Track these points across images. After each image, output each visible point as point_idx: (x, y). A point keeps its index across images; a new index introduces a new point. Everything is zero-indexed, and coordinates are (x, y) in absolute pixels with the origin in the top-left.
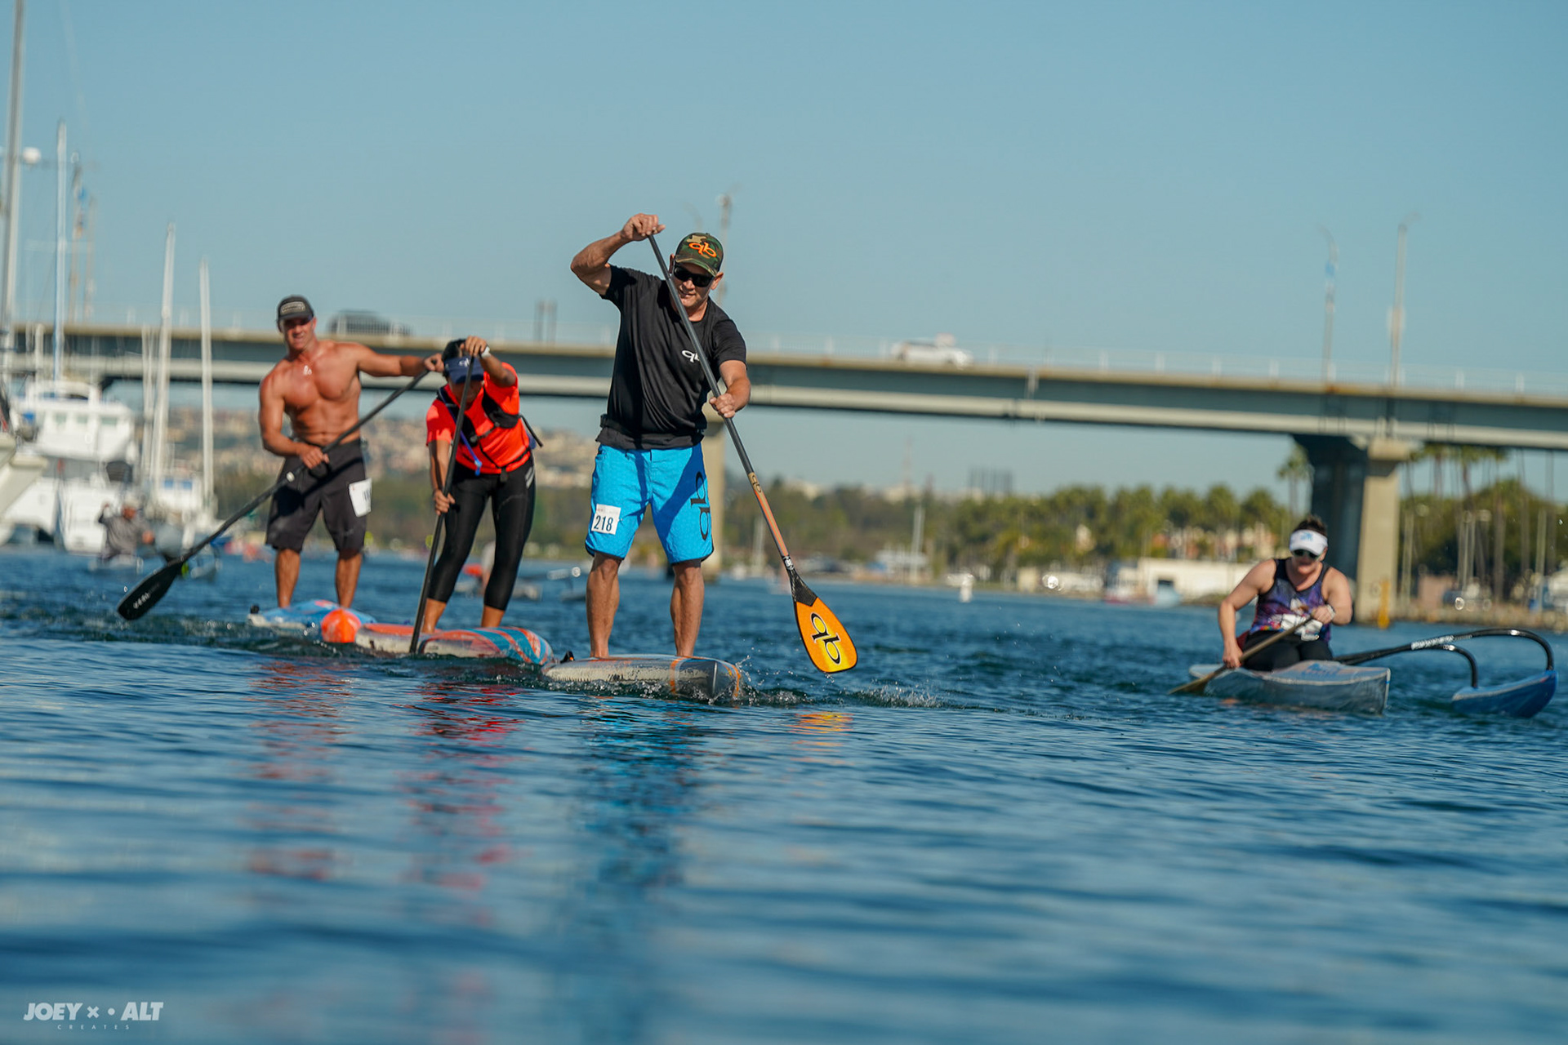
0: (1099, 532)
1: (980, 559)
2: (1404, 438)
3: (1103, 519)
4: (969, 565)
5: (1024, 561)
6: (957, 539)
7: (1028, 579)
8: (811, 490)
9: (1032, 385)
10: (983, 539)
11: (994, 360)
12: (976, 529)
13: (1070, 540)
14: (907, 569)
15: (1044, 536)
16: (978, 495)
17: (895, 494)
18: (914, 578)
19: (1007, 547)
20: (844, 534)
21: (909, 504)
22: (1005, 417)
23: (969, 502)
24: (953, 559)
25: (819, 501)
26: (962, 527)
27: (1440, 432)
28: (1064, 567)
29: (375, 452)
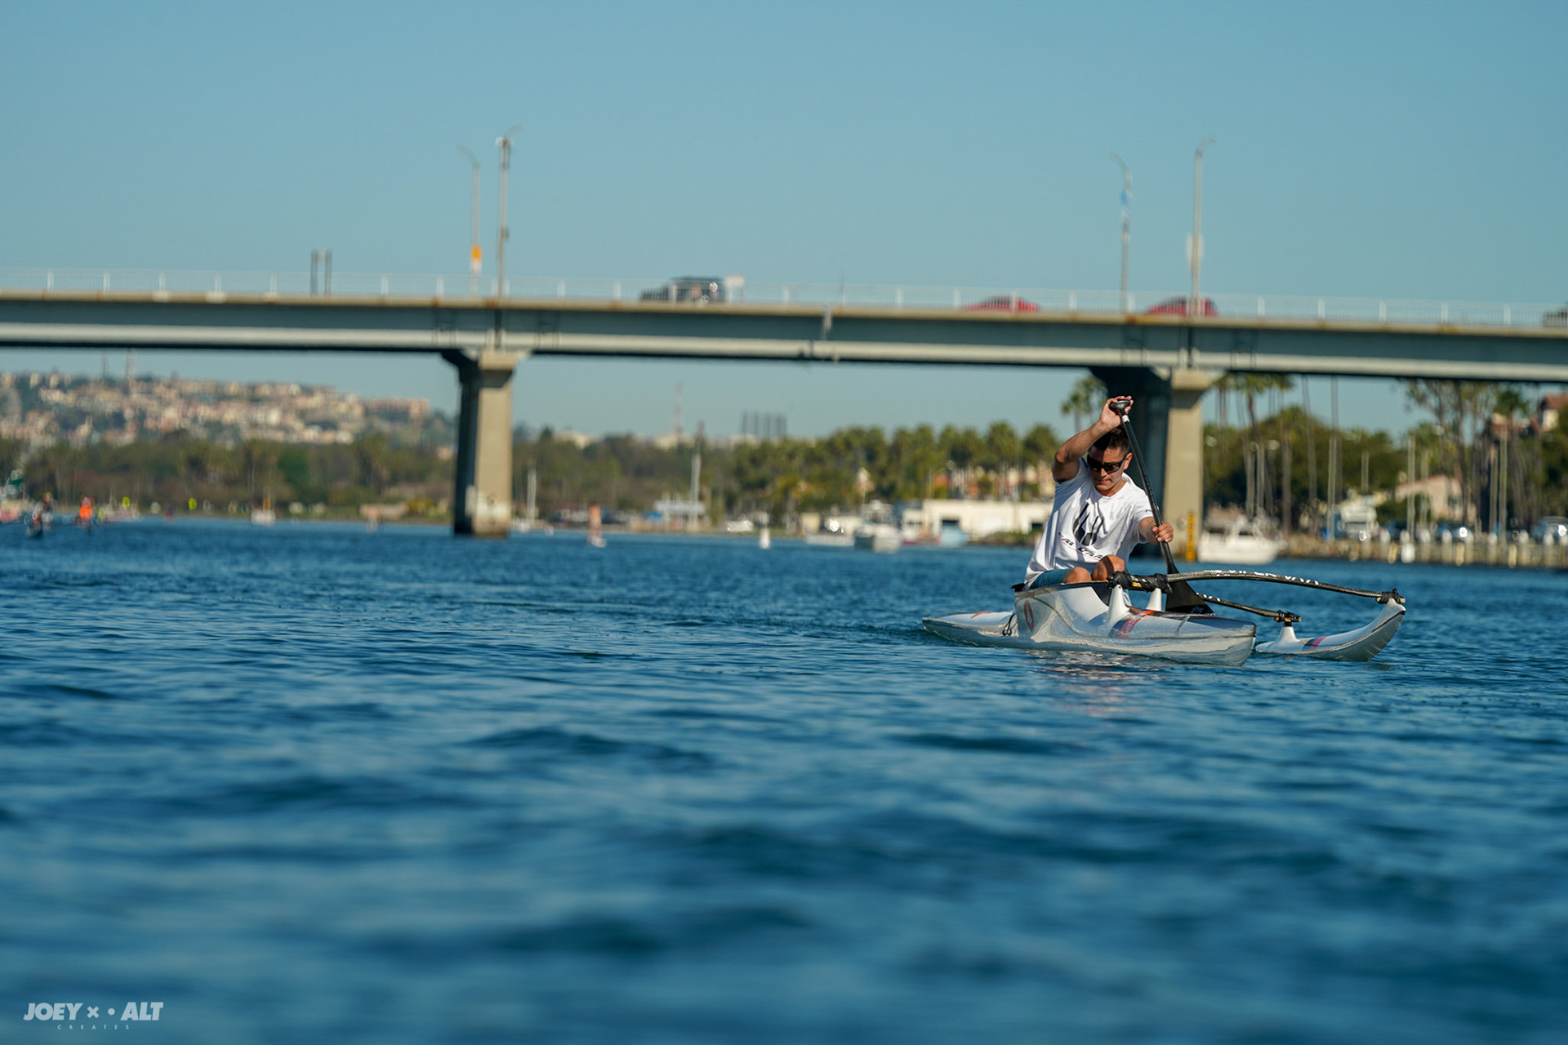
0: (879, 473)
1: (759, 505)
2: (1205, 368)
3: (882, 461)
4: (747, 510)
5: (805, 506)
6: (734, 486)
7: (811, 521)
8: (581, 440)
9: (828, 323)
10: (762, 484)
11: (784, 300)
12: (753, 474)
13: (851, 481)
14: (686, 517)
15: (823, 479)
16: (752, 440)
17: (666, 441)
18: (694, 526)
19: (786, 491)
20: (618, 484)
21: (682, 452)
22: (801, 358)
23: (741, 448)
24: (731, 506)
25: (590, 451)
26: (739, 472)
27: (1242, 361)
28: (844, 511)
29: (128, 413)
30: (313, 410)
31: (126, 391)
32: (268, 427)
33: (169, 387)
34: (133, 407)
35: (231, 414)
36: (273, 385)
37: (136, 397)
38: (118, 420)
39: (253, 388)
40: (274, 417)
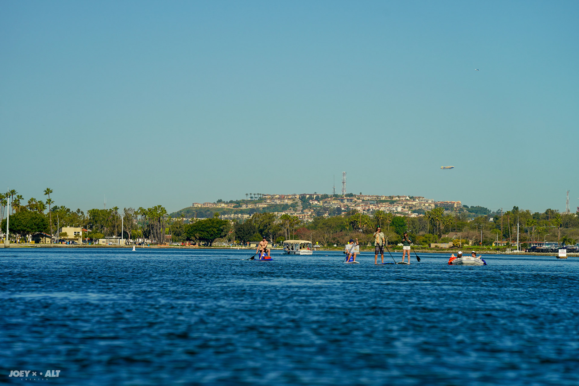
29: (343, 209)
30: (415, 206)
31: (342, 201)
32: (398, 213)
33: (358, 199)
34: (344, 206)
35: (384, 208)
36: (399, 197)
37: (346, 202)
38: (339, 210)
39: (391, 197)
40: (399, 209)
